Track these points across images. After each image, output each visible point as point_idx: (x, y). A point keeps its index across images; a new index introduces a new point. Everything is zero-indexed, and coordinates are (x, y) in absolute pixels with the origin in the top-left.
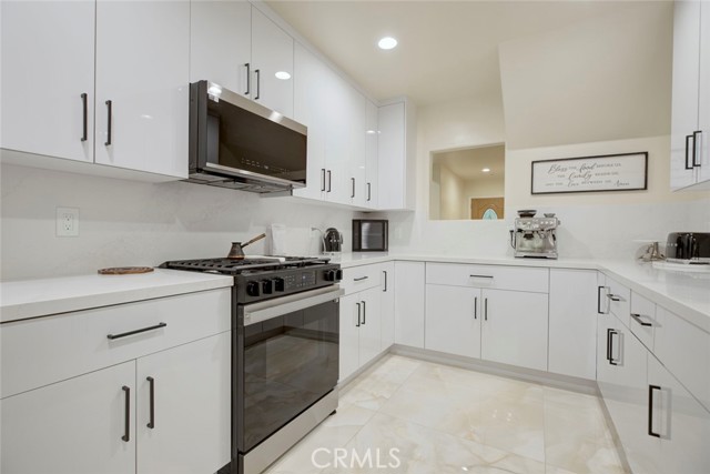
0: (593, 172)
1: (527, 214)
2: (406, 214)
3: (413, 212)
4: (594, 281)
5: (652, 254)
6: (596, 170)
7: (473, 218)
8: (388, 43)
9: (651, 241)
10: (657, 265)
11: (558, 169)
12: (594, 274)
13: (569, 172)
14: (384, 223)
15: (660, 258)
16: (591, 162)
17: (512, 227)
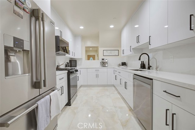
1: (103, 59)
2: (81, 59)
3: (82, 59)
4: (113, 69)
5: (119, 65)
6: (112, 52)
7: (88, 60)
8: (82, 27)
9: (119, 64)
10: (120, 67)
11: (107, 52)
13: (109, 52)
14: (76, 61)
15: (120, 66)
16: (111, 51)
17: (101, 62)
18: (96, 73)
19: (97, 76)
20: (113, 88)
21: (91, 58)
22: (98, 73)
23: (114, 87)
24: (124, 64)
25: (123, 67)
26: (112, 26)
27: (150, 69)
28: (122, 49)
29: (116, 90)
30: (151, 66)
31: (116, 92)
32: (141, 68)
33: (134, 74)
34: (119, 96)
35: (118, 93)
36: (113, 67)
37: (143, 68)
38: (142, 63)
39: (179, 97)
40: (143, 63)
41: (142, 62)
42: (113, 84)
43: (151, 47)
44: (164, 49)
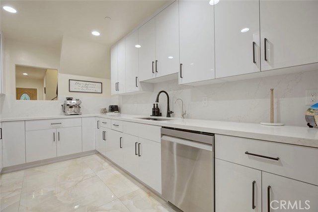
0: (89, 86)
1: (69, 99)
3: (4, 95)
5: (105, 111)
9: (104, 108)
10: (107, 114)
11: (78, 84)
12: (94, 118)
13: (81, 85)
15: (107, 112)
16: (88, 83)
17: (63, 104)
18: (54, 131)
19: (56, 137)
20: (96, 157)
21: (25, 95)
22: (58, 130)
23: (98, 153)
24: (114, 109)
25: (113, 113)
26: (96, 33)
27: (170, 117)
28: (114, 81)
29: (103, 161)
30: (172, 112)
31: (106, 164)
32: (154, 115)
33: (162, 127)
34: (116, 172)
35: (110, 165)
36: (94, 115)
37: (158, 115)
38: (154, 106)
39: (277, 159)
40: (157, 106)
41: (154, 104)
42: (95, 149)
43: (181, 81)
44: (194, 86)
